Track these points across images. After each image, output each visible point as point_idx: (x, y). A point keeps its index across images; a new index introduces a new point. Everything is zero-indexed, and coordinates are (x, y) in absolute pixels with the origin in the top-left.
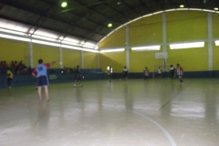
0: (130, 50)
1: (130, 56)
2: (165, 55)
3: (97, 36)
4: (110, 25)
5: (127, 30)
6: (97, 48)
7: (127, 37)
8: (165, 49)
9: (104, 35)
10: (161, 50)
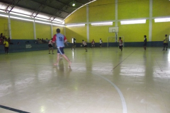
0: (90, 25)
1: (89, 29)
2: (116, 29)
3: (63, 14)
4: (74, 5)
5: (87, 9)
6: (64, 23)
7: (88, 14)
8: (117, 25)
9: (69, 13)
10: (114, 26)
